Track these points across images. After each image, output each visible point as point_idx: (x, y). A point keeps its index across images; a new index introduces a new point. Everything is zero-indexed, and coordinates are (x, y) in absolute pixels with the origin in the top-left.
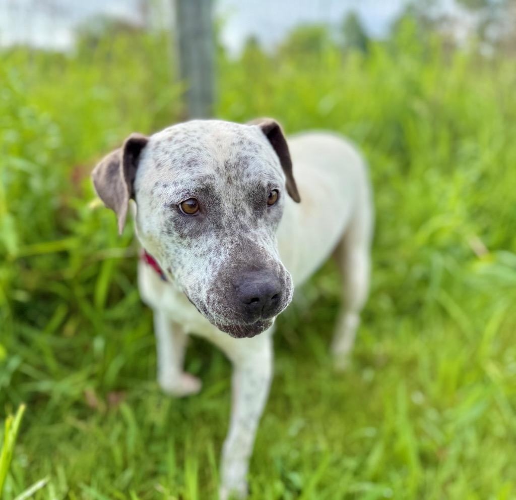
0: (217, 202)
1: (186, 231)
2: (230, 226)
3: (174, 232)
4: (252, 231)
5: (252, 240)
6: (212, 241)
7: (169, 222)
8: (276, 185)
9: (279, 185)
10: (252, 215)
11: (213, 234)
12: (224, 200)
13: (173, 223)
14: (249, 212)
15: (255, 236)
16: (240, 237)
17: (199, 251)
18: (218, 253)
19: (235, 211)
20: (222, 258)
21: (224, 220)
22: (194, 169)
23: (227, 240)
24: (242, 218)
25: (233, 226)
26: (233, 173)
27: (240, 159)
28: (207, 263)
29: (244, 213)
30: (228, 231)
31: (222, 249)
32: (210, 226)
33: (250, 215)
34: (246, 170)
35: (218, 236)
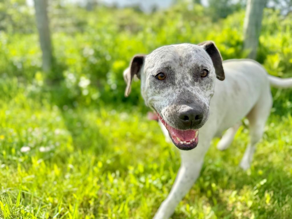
0: (173, 73)
1: (158, 86)
2: (179, 84)
3: (153, 87)
4: (191, 87)
5: (190, 90)
6: (170, 90)
7: (151, 82)
8: (206, 67)
9: (208, 67)
11: (171, 88)
12: (177, 73)
13: (153, 83)
14: (190, 78)
15: (192, 89)
16: (184, 89)
17: (164, 95)
18: (173, 96)
19: (183, 78)
20: (174, 98)
21: (176, 82)
23: (177, 90)
25: (181, 84)
26: (183, 61)
27: (187, 54)
28: (166, 100)
29: (187, 78)
30: (178, 86)
31: (174, 94)
32: (169, 84)
33: (191, 80)
34: (190, 59)
35: (173, 89)
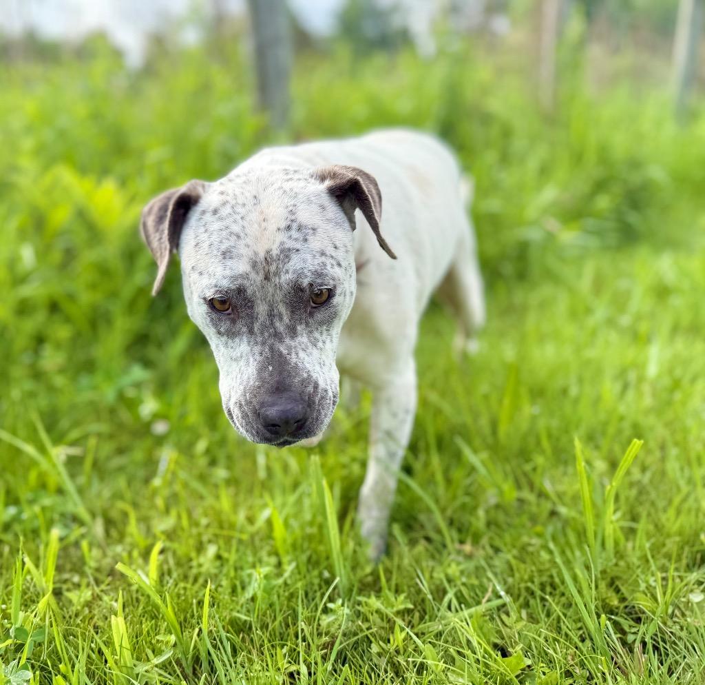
0: (250, 304)
2: (262, 333)
4: (288, 341)
5: (285, 352)
6: (243, 346)
10: (290, 321)
11: (245, 339)
12: (259, 302)
14: (286, 317)
15: (289, 348)
16: (271, 348)
17: (234, 355)
19: (271, 315)
21: (256, 326)
22: (229, 263)
23: (257, 349)
24: (278, 324)
25: (266, 334)
26: (273, 268)
27: (282, 251)
28: (238, 369)
29: (281, 319)
30: (259, 339)
32: (243, 329)
33: (287, 321)
34: (286, 266)
35: (249, 342)
